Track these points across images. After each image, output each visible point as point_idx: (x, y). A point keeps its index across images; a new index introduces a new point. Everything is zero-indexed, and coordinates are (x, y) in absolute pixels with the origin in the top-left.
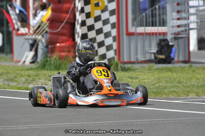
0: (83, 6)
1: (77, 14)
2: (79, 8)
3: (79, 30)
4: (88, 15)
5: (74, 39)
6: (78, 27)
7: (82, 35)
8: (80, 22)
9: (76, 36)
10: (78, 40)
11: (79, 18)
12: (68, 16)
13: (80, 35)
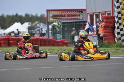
0: (118, 20)
1: (116, 24)
2: (116, 21)
3: (117, 31)
4: (120, 24)
5: (114, 35)
6: (116, 29)
7: (118, 33)
8: (117, 27)
9: (115, 33)
10: (116, 35)
11: (117, 25)
12: (112, 24)
13: (117, 33)
